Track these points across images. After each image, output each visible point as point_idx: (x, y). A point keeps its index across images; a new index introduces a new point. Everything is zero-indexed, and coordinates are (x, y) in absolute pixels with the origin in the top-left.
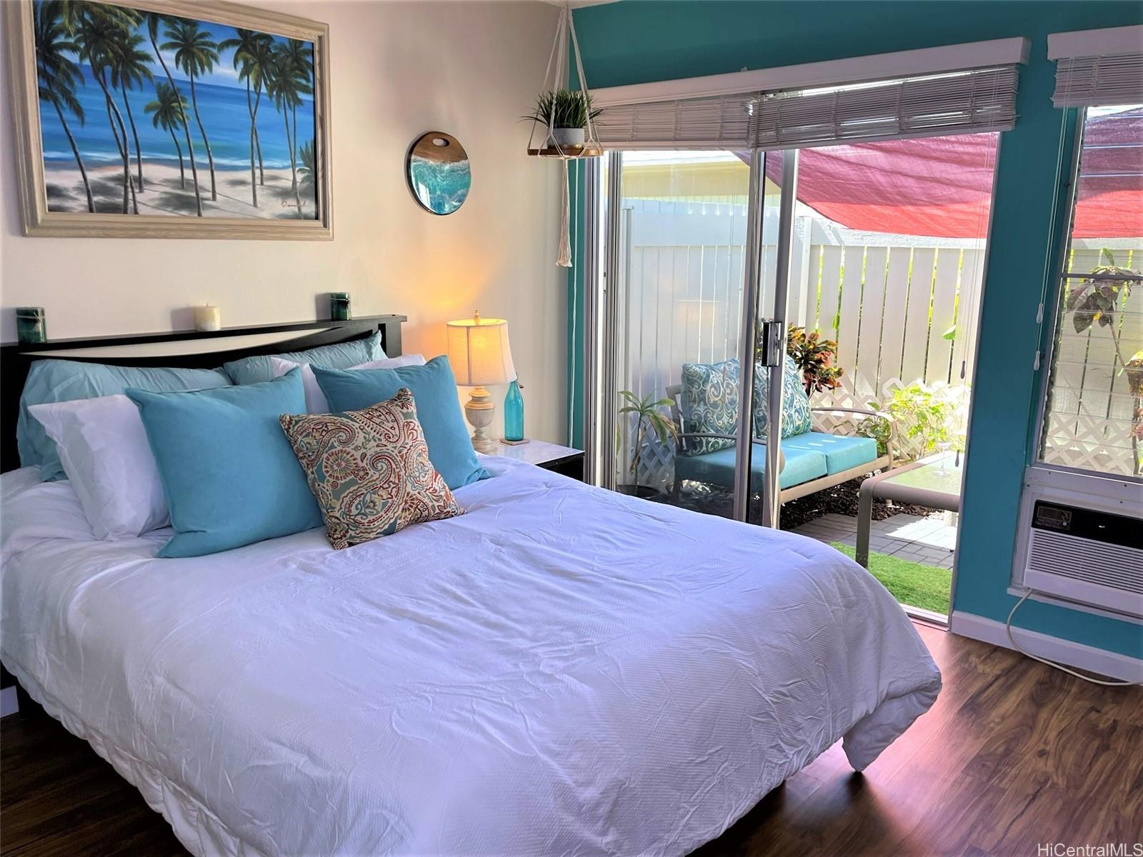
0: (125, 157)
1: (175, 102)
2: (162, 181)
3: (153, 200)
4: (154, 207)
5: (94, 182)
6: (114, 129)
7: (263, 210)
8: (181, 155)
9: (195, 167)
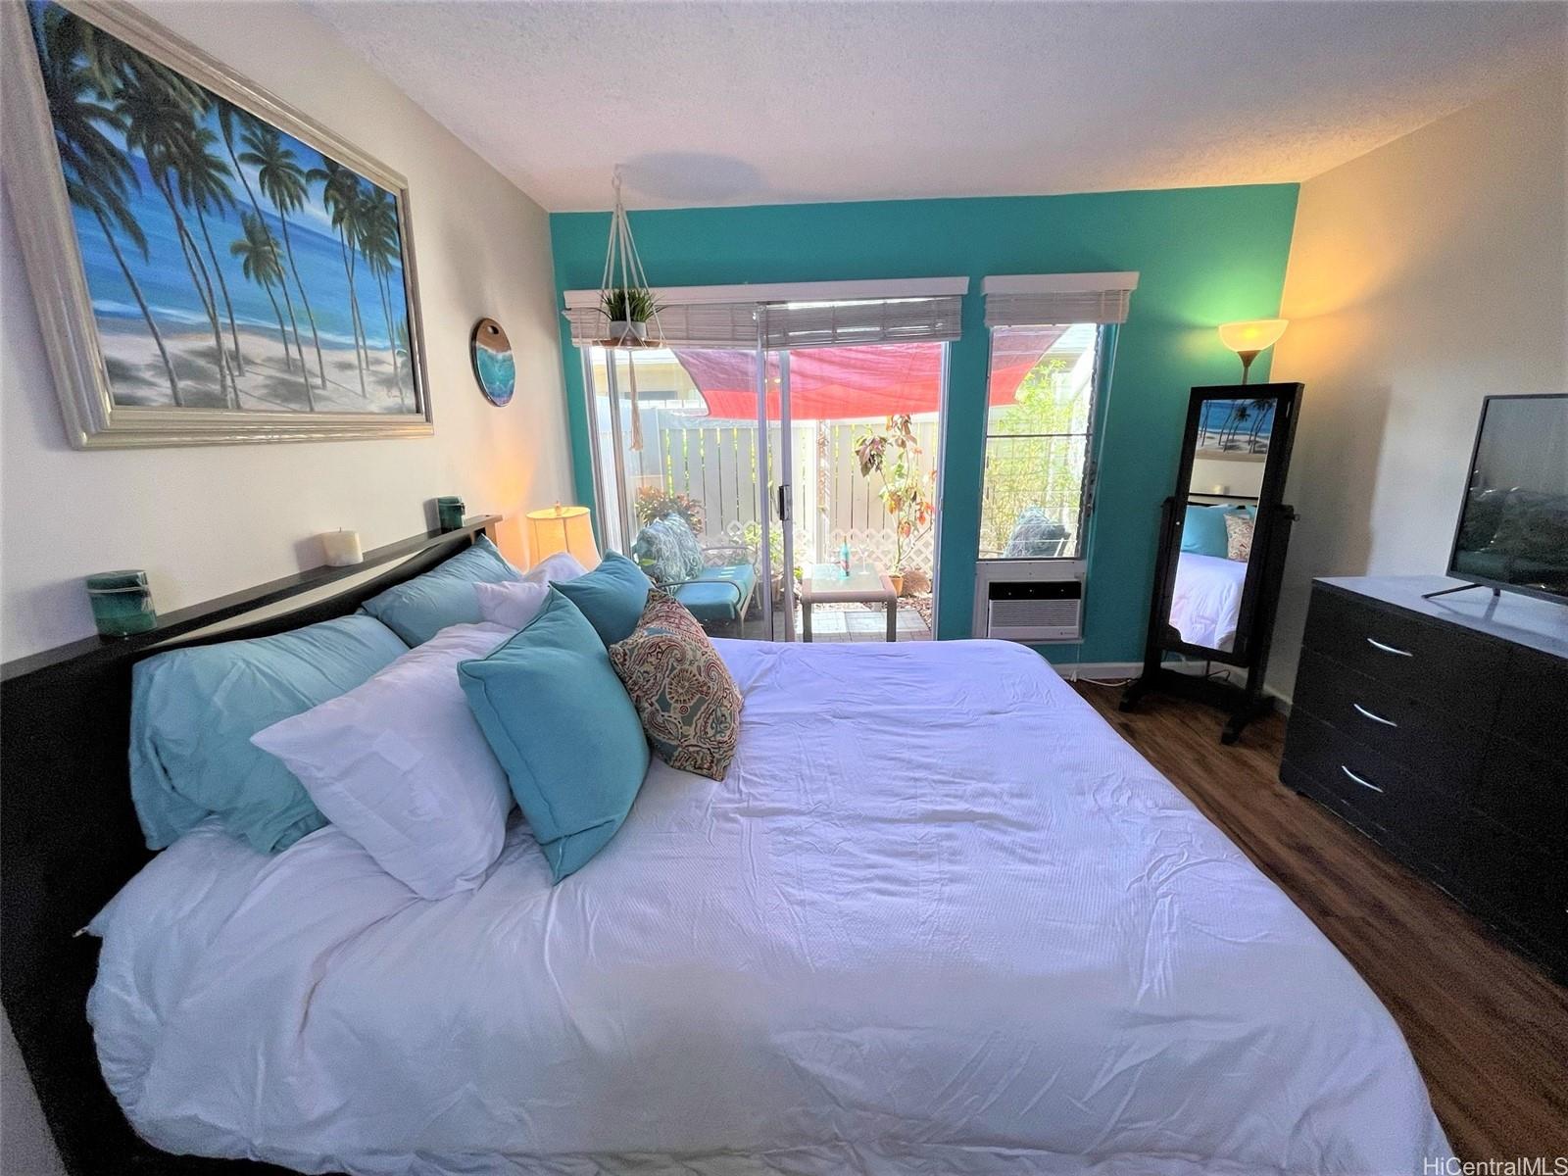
0: (213, 318)
1: (265, 244)
2: (263, 361)
3: (256, 387)
4: (260, 398)
5: (176, 356)
6: (194, 275)
7: (372, 402)
8: (282, 322)
9: (300, 341)
